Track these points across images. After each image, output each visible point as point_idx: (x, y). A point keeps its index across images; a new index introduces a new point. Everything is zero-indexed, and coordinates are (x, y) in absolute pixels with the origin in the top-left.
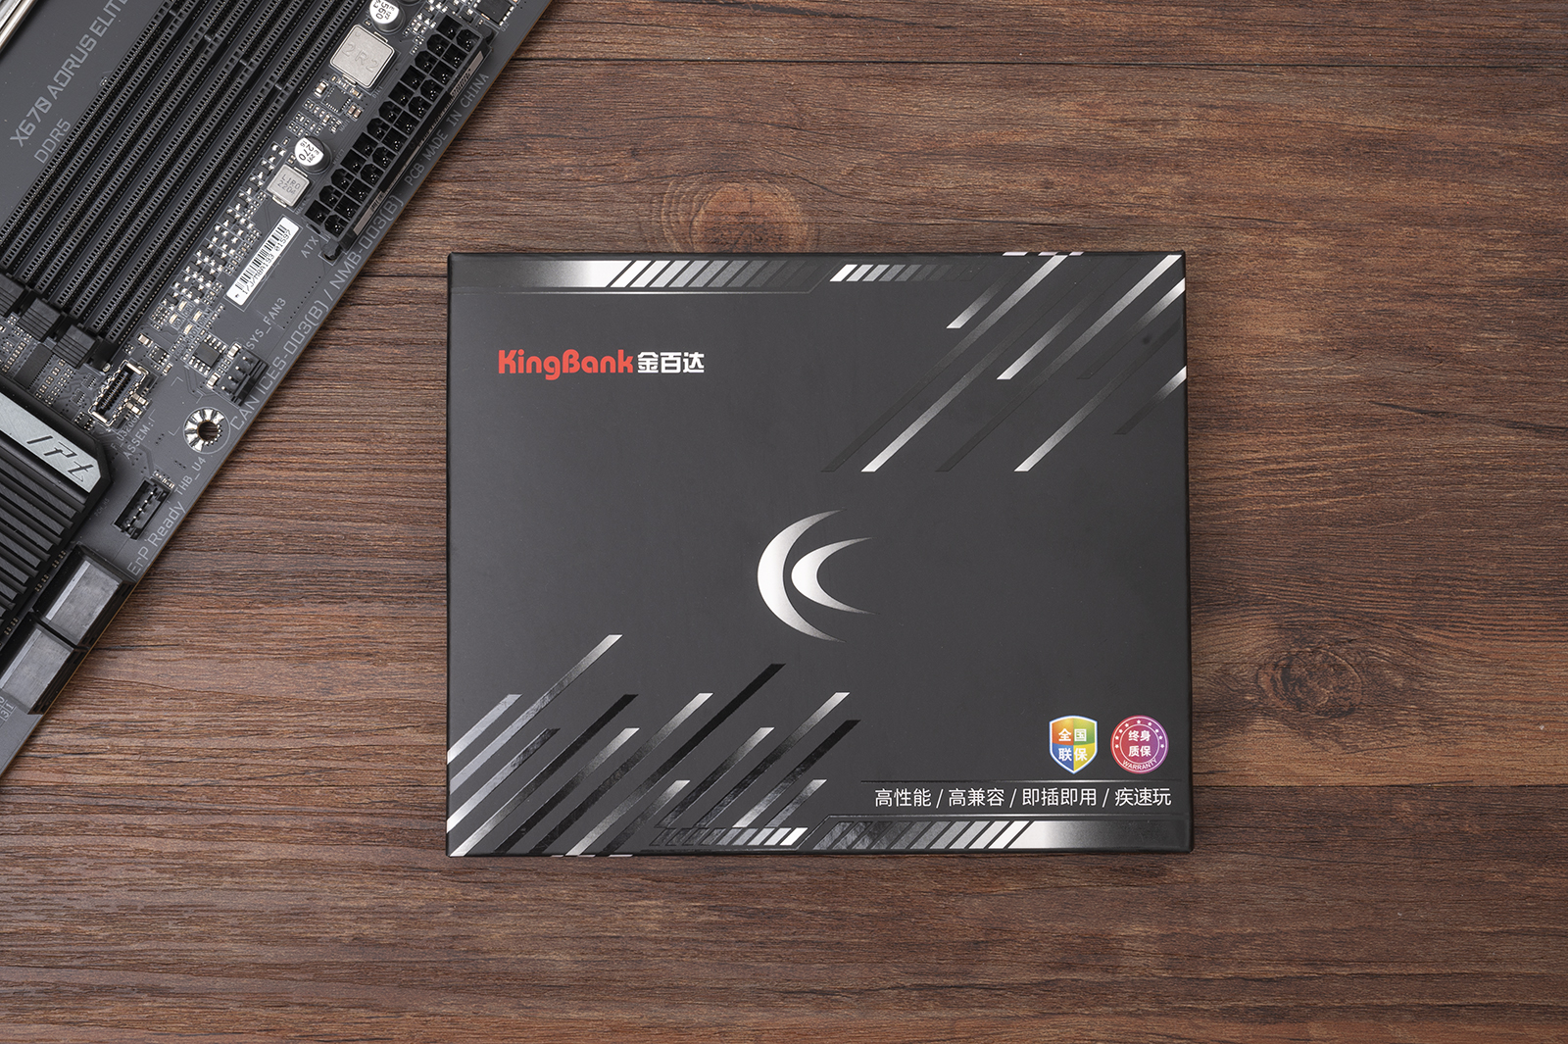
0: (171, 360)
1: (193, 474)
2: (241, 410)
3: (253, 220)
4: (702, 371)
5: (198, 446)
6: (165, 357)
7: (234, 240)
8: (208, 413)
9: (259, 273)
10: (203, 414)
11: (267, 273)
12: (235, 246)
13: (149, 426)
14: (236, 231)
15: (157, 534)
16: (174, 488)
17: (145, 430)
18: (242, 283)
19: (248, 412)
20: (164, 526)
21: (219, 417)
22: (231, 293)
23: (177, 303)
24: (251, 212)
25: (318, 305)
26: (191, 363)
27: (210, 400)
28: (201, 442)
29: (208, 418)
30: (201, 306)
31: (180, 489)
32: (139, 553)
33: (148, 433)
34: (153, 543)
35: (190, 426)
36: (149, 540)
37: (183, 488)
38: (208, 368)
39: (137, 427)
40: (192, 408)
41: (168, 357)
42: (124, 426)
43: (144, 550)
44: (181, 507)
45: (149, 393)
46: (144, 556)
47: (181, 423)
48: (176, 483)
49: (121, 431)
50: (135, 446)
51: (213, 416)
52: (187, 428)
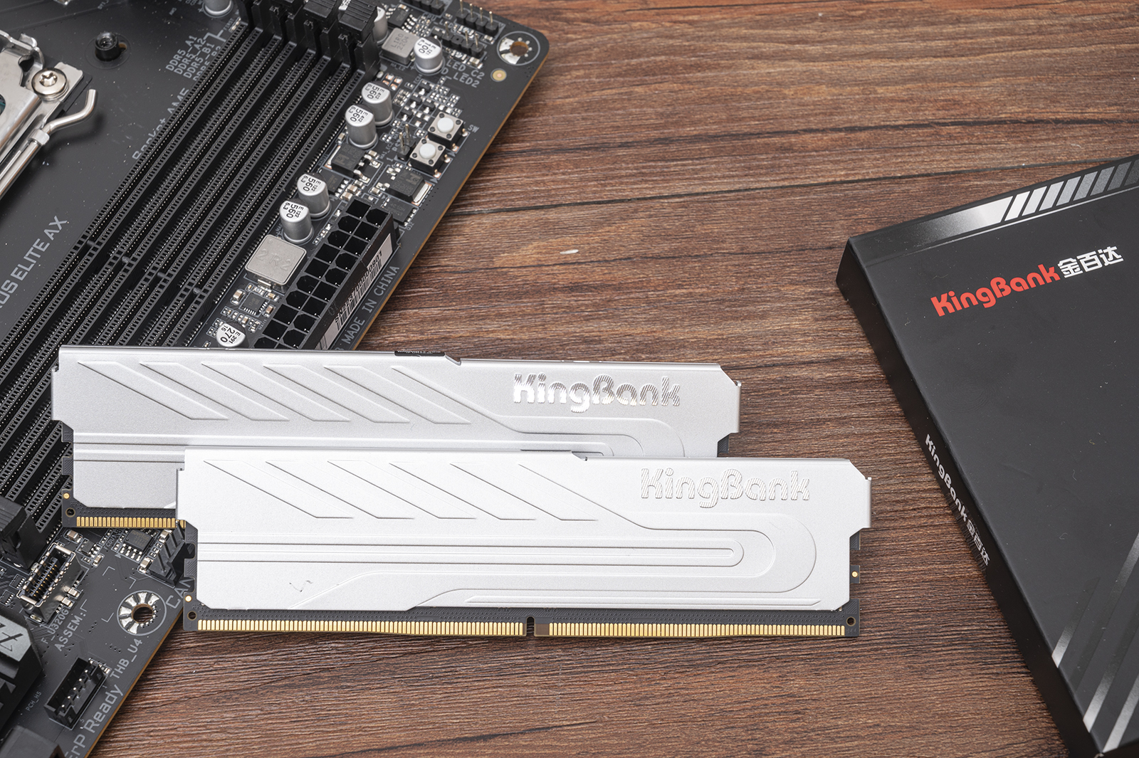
0: (102, 552)
1: (129, 656)
2: (176, 590)
4: (1122, 260)
5: (133, 630)
6: (95, 549)
8: (142, 596)
10: (137, 599)
13: (81, 616)
15: (94, 720)
16: (110, 673)
17: (77, 620)
19: (183, 590)
20: (101, 711)
21: (154, 599)
26: (122, 552)
27: (142, 584)
28: (136, 625)
29: (142, 601)
31: (116, 673)
32: (75, 742)
33: (81, 622)
34: (90, 729)
35: (125, 611)
36: (85, 727)
37: (119, 671)
38: (141, 553)
39: (68, 618)
40: (126, 593)
41: (98, 548)
42: (55, 620)
43: (80, 738)
44: (119, 691)
45: (81, 584)
46: (80, 744)
47: (116, 610)
48: (113, 667)
49: (51, 625)
50: (66, 636)
51: (147, 599)
52: (122, 613)
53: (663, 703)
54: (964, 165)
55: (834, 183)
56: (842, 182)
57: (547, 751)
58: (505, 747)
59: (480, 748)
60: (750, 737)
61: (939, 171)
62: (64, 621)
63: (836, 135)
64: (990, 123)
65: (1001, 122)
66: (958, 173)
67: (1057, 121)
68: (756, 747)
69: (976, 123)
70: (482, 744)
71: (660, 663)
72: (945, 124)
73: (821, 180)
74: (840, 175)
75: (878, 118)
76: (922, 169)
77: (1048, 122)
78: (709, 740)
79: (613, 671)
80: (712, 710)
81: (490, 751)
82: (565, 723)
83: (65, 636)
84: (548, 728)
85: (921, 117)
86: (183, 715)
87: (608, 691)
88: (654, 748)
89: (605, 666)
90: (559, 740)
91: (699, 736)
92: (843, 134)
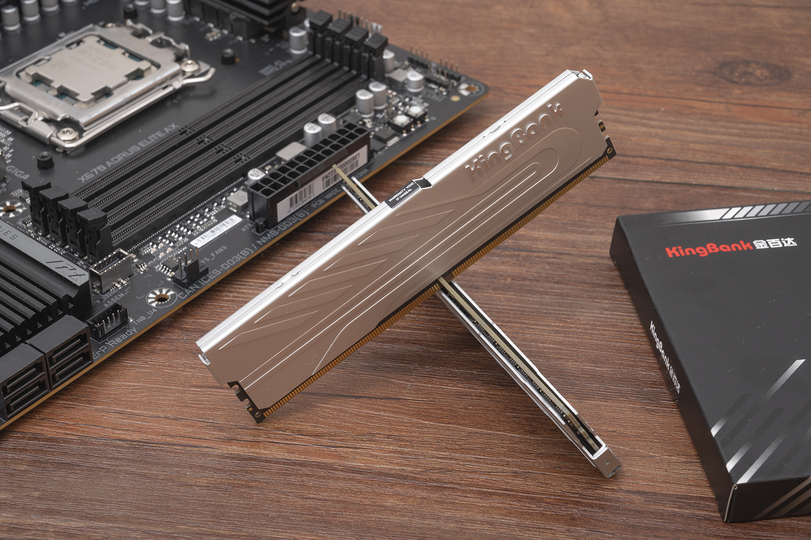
0: (147, 268)
1: (147, 316)
2: (186, 291)
3: (214, 215)
5: (154, 305)
6: (144, 265)
7: (201, 223)
8: (164, 290)
9: (213, 236)
10: (161, 291)
11: (218, 236)
12: (200, 225)
13: (125, 294)
14: (203, 219)
15: (115, 341)
16: (132, 322)
18: (201, 239)
19: (190, 291)
20: (121, 338)
21: (171, 293)
22: (194, 243)
23: (158, 245)
24: (214, 213)
25: (247, 250)
26: (159, 270)
27: (167, 285)
28: (156, 303)
29: (164, 293)
30: (173, 247)
31: (136, 322)
32: (100, 349)
33: (123, 296)
34: (111, 345)
35: (151, 295)
36: (108, 343)
37: (138, 321)
38: (170, 270)
39: (116, 294)
40: (156, 288)
41: (146, 266)
42: (108, 293)
43: (104, 348)
44: (135, 330)
45: (129, 280)
46: (103, 351)
47: (147, 293)
48: (135, 319)
49: (105, 295)
50: (113, 302)
51: (167, 292)
52: (150, 296)
53: (476, 399)
54: (738, 184)
55: (652, 182)
56: (657, 182)
57: (394, 410)
58: (367, 403)
59: (352, 401)
60: (528, 424)
61: (721, 185)
62: (113, 295)
63: (658, 161)
64: (759, 168)
65: (765, 169)
66: (732, 188)
67: (802, 173)
68: (531, 429)
69: (749, 167)
70: (354, 400)
71: (480, 381)
72: (729, 165)
73: (644, 179)
74: (657, 178)
75: (688, 156)
76: (710, 182)
77: (796, 173)
78: (501, 421)
79: (448, 379)
80: (508, 407)
81: (358, 404)
82: (409, 398)
83: (111, 301)
84: (398, 399)
85: (715, 160)
86: (171, 357)
87: (442, 388)
88: (464, 419)
89: (443, 376)
90: (404, 406)
91: (495, 418)
92: (663, 161)
